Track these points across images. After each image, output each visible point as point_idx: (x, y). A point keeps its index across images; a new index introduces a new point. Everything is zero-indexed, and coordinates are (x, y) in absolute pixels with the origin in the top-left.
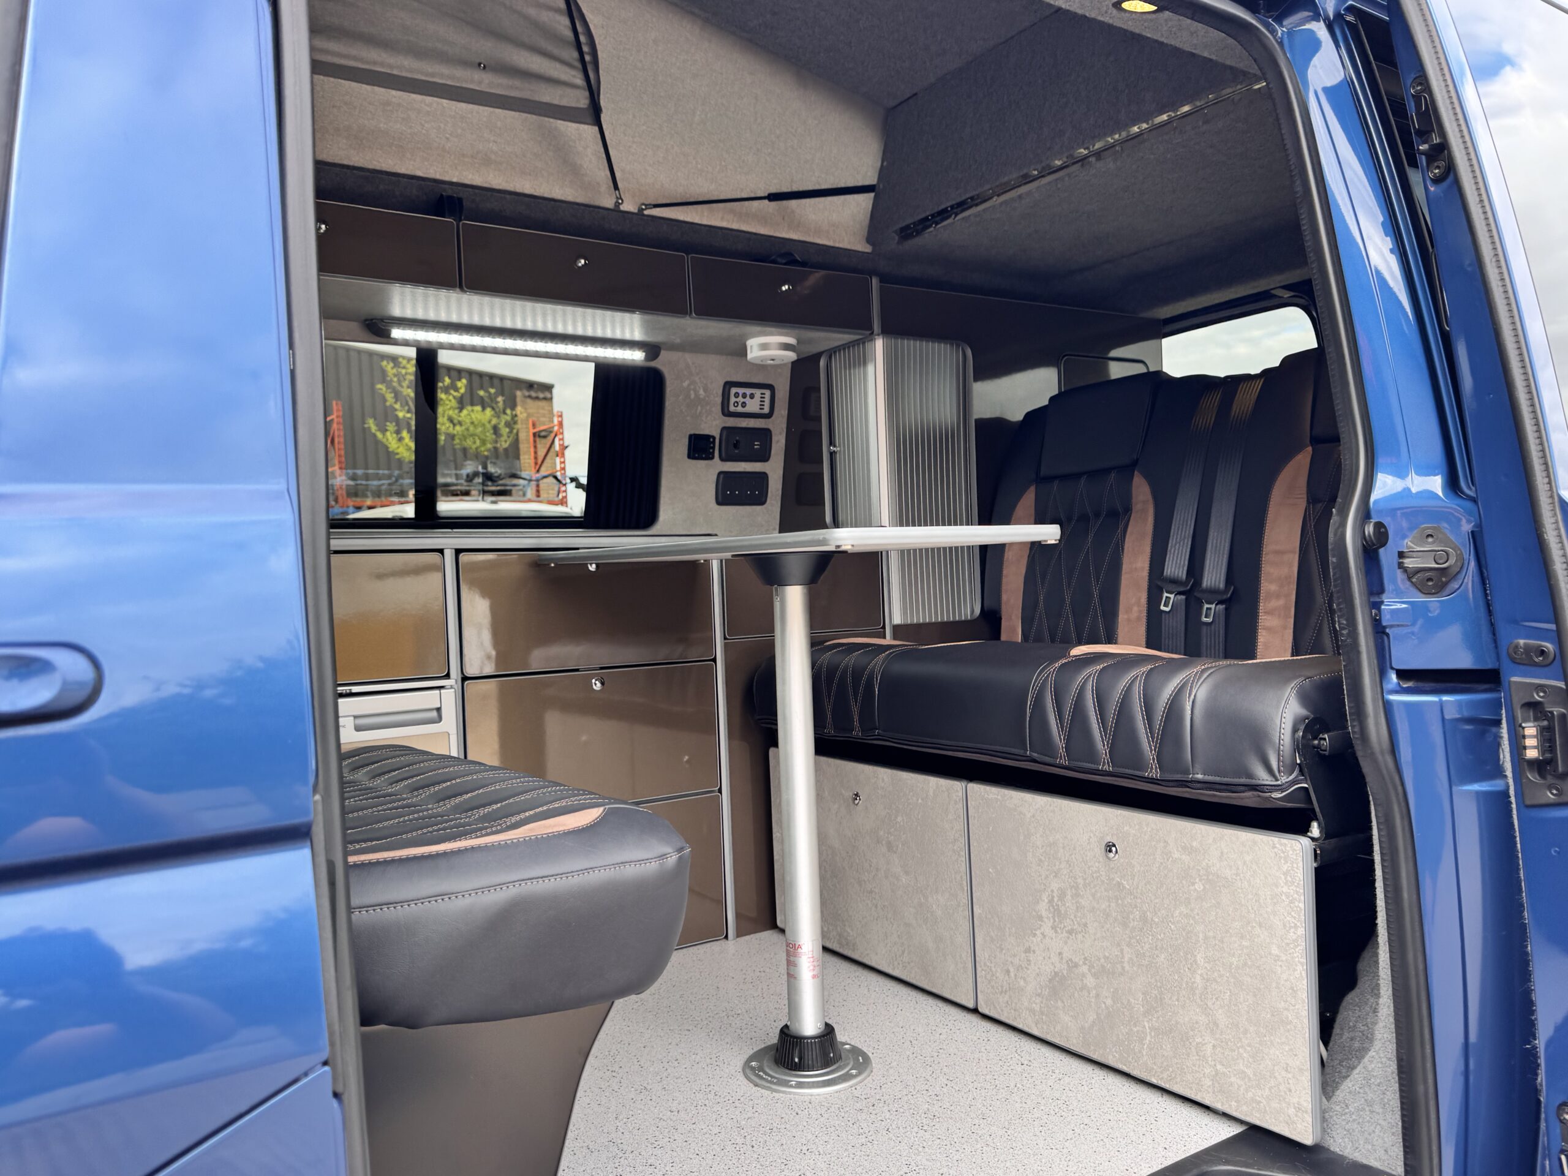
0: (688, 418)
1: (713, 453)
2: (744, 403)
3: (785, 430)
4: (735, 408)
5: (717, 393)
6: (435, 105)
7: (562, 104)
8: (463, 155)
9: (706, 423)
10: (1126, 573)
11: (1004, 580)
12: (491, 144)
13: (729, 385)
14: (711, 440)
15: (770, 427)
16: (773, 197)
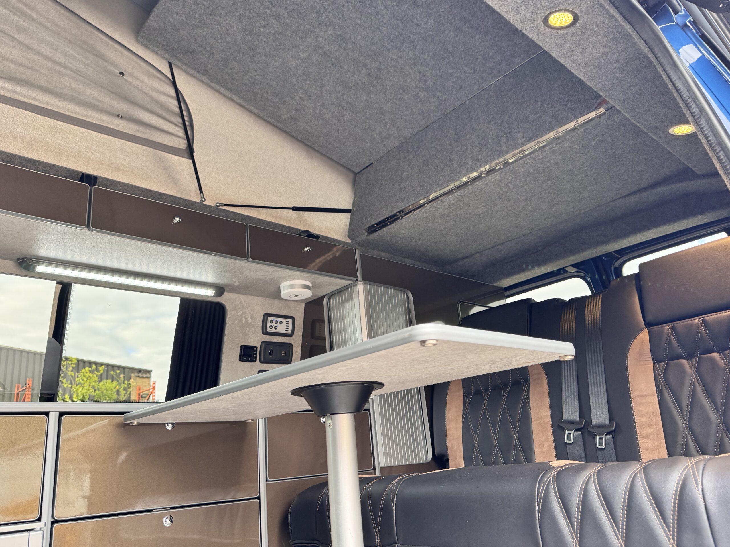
0: (240, 335)
1: (256, 358)
2: (276, 326)
3: (301, 344)
4: (270, 330)
5: (259, 320)
6: (86, 133)
7: (169, 145)
8: (102, 164)
9: (252, 338)
10: (535, 420)
11: (448, 433)
12: (121, 160)
13: (266, 315)
14: (255, 349)
15: (292, 342)
16: (295, 209)
